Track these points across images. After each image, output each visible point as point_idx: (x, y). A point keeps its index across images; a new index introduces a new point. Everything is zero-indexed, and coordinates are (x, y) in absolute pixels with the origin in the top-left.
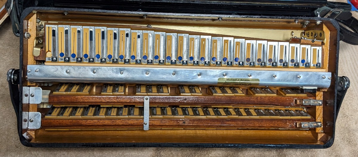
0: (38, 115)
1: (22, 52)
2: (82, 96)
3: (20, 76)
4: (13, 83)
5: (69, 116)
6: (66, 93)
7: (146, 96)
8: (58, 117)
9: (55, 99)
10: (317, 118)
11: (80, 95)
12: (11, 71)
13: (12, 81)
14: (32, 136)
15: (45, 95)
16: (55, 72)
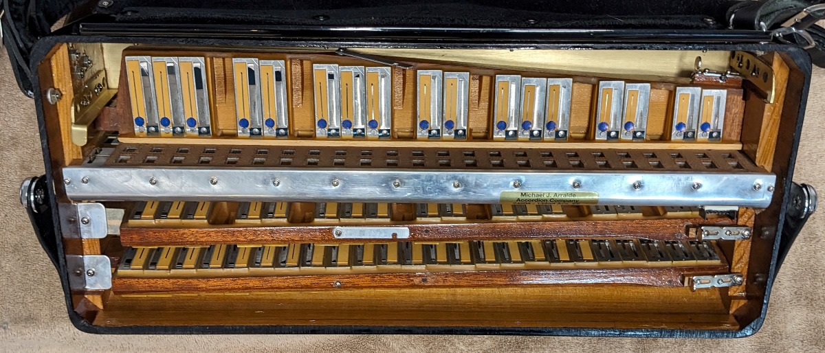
0: (104, 262)
1: (46, 141)
2: (192, 230)
3: (49, 192)
4: (35, 211)
5: (170, 269)
6: (157, 221)
7: (337, 225)
8: (146, 271)
9: (133, 236)
10: (734, 264)
11: (189, 227)
12: (27, 183)
13: (33, 206)
14: (96, 306)
15: (114, 218)
16: (126, 184)
